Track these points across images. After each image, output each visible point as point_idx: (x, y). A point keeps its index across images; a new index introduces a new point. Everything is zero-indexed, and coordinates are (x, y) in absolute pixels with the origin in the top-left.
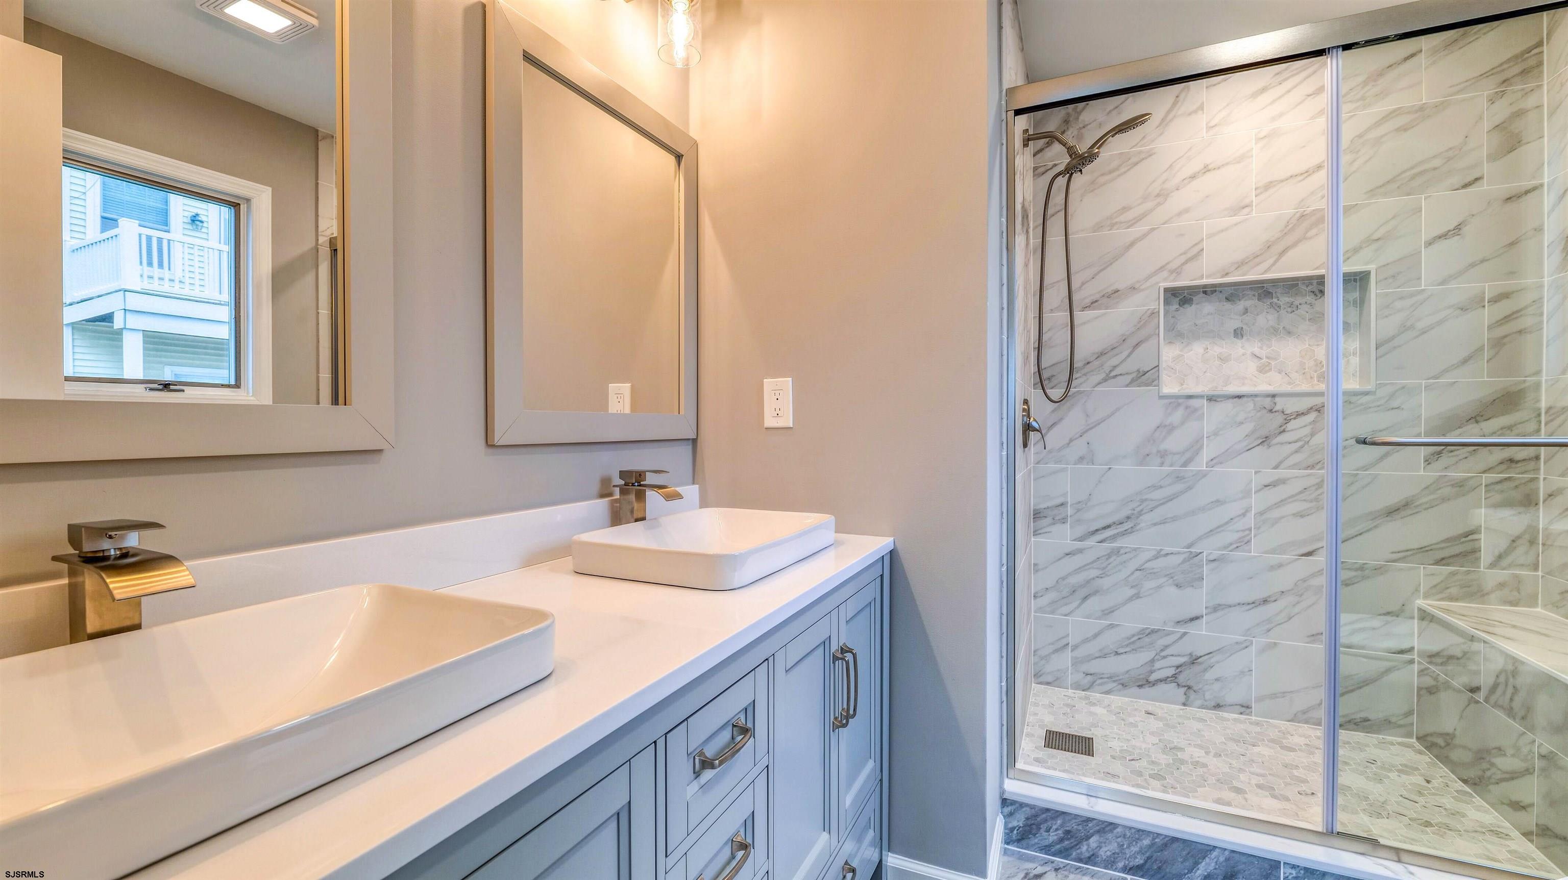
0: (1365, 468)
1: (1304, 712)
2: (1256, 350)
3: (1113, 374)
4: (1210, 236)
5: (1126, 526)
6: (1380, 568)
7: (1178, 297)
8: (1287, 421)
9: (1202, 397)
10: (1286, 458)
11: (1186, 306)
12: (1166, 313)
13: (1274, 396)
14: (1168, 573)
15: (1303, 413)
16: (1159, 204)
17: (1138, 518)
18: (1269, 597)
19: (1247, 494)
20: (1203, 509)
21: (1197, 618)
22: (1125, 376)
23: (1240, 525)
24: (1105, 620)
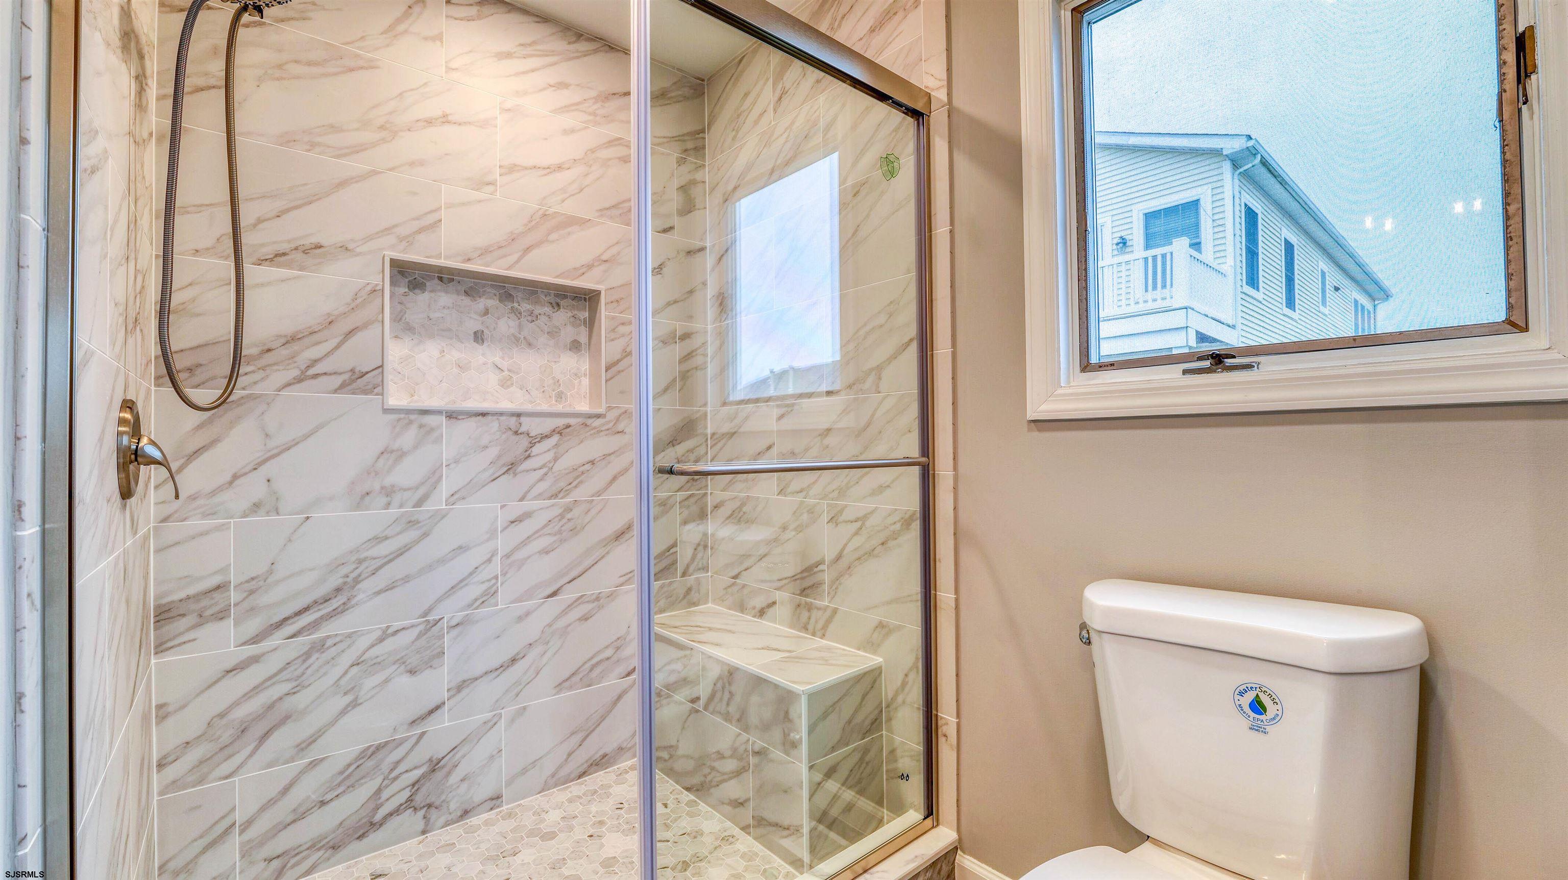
0: (598, 494)
1: (553, 775)
2: (497, 360)
3: (311, 372)
4: (449, 206)
5: (335, 603)
6: (612, 594)
7: (406, 277)
8: (532, 445)
9: (439, 412)
10: (531, 487)
11: (417, 291)
12: (392, 295)
13: (519, 415)
14: (398, 657)
15: (546, 436)
16: (384, 140)
17: (353, 587)
18: (518, 654)
19: (492, 534)
20: (442, 561)
21: (437, 708)
22: (333, 377)
23: (485, 573)
24: (301, 759)
